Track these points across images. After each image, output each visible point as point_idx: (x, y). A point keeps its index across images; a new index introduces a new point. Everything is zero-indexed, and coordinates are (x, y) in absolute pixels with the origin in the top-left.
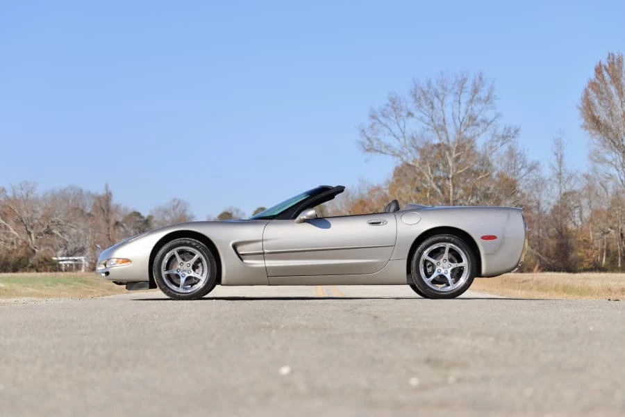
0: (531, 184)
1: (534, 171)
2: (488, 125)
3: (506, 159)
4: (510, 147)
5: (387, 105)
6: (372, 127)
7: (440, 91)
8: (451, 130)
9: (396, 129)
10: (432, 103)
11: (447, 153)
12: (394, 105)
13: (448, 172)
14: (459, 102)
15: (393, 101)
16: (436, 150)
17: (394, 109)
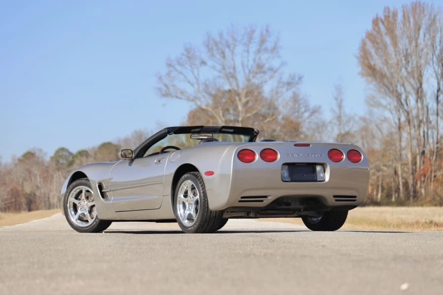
0: (314, 127)
1: (317, 114)
2: (275, 72)
3: (291, 104)
4: (294, 93)
5: (183, 54)
6: (168, 74)
7: (231, 42)
8: (241, 78)
9: (191, 77)
10: (223, 53)
11: (237, 98)
12: (189, 54)
13: (238, 115)
14: (248, 52)
15: (188, 51)
16: (227, 95)
17: (189, 58)
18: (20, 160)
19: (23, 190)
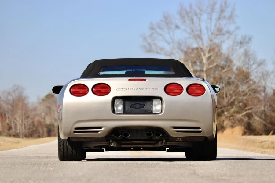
0: (260, 75)
1: (262, 66)
2: (231, 34)
3: (243, 58)
4: (245, 50)
5: (162, 21)
6: (151, 35)
7: (198, 11)
8: (205, 38)
9: (167, 37)
10: (192, 20)
11: (202, 54)
12: (167, 20)
13: (203, 67)
14: (211, 19)
15: (166, 18)
16: (196, 52)
17: (167, 23)
18: (43, 100)
19: (45, 122)
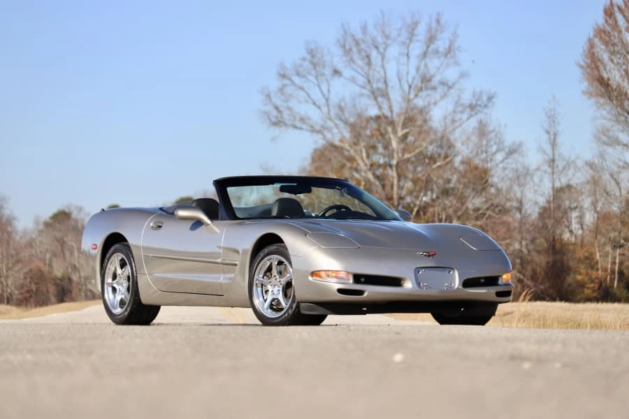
0: (510, 175)
1: (516, 156)
2: (450, 88)
3: (474, 139)
4: (481, 122)
5: (304, 59)
6: (281, 90)
7: (380, 39)
9: (316, 95)
10: (368, 57)
11: (390, 129)
12: (314, 57)
13: (391, 157)
14: (408, 55)
15: (312, 53)
16: (374, 125)
17: (315, 65)
18: (47, 224)
19: (50, 273)
